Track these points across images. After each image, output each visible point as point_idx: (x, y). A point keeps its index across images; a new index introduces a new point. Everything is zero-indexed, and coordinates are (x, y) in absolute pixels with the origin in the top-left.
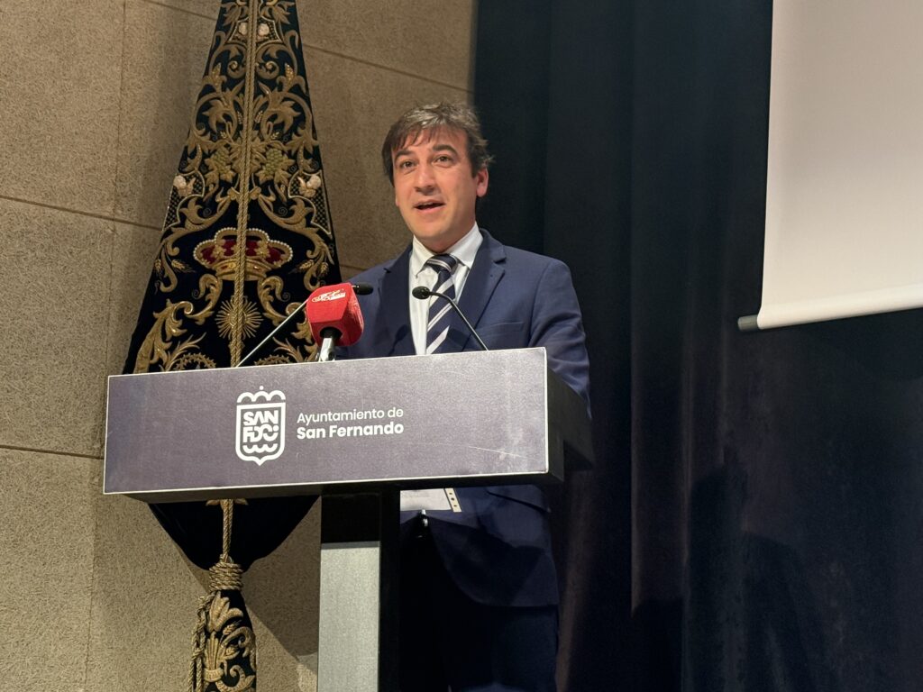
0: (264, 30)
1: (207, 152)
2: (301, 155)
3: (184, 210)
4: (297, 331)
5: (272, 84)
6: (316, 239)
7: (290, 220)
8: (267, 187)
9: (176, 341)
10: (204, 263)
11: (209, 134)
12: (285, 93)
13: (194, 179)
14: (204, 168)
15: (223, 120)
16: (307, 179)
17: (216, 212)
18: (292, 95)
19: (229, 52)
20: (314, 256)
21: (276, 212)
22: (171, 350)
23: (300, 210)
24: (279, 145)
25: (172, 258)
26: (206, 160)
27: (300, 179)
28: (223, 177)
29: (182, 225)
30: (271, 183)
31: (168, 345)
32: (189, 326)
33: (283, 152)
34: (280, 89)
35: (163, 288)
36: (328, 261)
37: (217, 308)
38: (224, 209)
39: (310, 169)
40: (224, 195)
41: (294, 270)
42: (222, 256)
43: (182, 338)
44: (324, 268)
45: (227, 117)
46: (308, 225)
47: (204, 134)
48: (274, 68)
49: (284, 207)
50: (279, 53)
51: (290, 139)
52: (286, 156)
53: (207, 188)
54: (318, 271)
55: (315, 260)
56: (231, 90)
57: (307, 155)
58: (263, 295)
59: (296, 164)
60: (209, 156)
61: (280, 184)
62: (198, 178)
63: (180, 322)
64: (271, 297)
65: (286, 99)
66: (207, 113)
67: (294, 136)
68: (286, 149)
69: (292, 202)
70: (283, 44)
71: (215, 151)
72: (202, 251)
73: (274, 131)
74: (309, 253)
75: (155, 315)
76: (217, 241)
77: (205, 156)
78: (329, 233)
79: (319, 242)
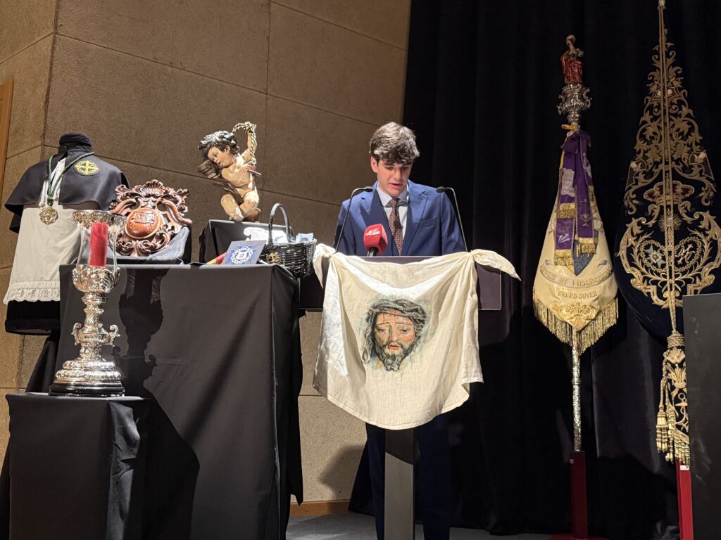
0: (670, 92)
1: (646, 150)
2: (694, 144)
3: (637, 177)
4: (701, 225)
5: (676, 115)
6: (706, 182)
7: (691, 175)
8: (678, 161)
9: (638, 236)
10: (650, 199)
11: (646, 143)
12: (683, 118)
13: (640, 164)
14: (645, 158)
15: (653, 135)
16: (698, 155)
17: (653, 176)
18: (686, 119)
19: (653, 105)
20: (706, 189)
21: (684, 172)
22: (637, 240)
23: (696, 170)
24: (682, 142)
25: (633, 199)
26: (646, 154)
27: (695, 155)
28: (655, 160)
29: (636, 184)
30: (680, 159)
31: (635, 238)
32: (645, 229)
33: (685, 145)
34: (680, 117)
35: (630, 213)
36: (713, 191)
37: (658, 219)
38: (657, 174)
39: (699, 150)
40: (657, 168)
41: (696, 197)
42: (659, 195)
43: (642, 234)
44: (712, 194)
45: (655, 133)
47: (644, 143)
48: (676, 108)
49: (688, 169)
50: (678, 101)
51: (687, 138)
52: (686, 147)
53: (648, 166)
54: (708, 196)
55: (706, 191)
56: (655, 121)
57: (697, 144)
58: (681, 211)
59: (692, 150)
60: (647, 152)
61: (684, 159)
62: (642, 162)
63: (640, 227)
64: (686, 211)
65: (683, 121)
66: (644, 133)
67: (689, 137)
68: (686, 143)
69: (692, 166)
70: (680, 97)
71: (650, 149)
72: (648, 194)
73: (679, 136)
74: (703, 188)
75: (627, 225)
76: (655, 189)
77: (645, 152)
78: (713, 178)
79: (707, 183)
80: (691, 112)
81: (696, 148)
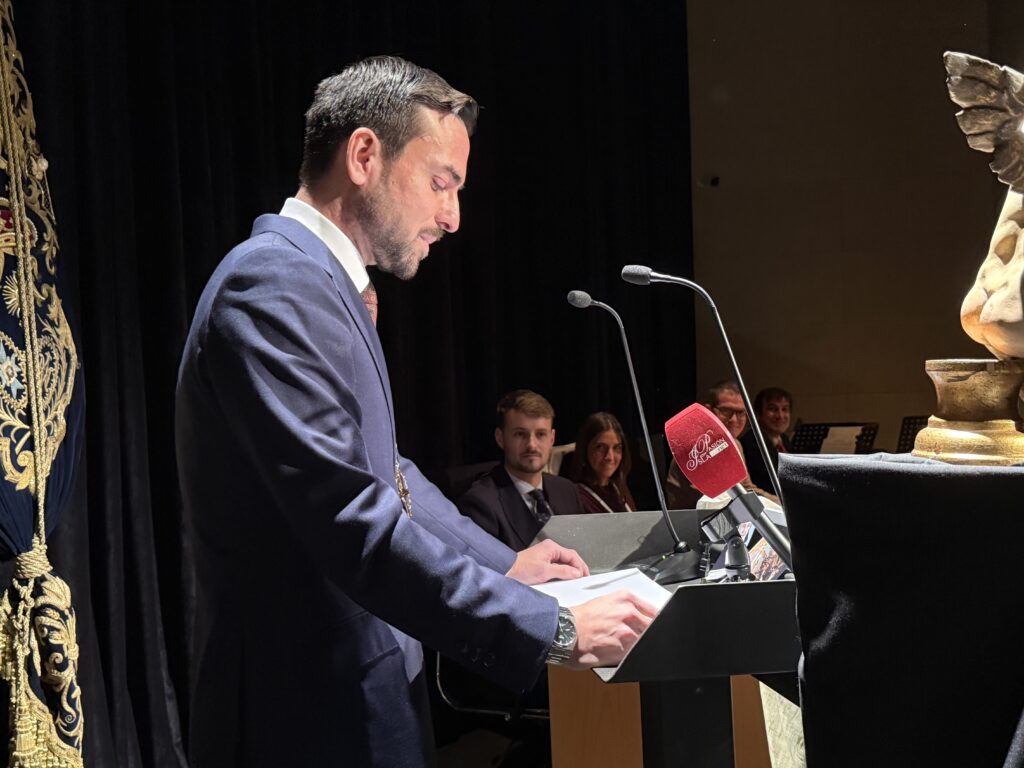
2: (29, 138)
4: (50, 312)
6: (46, 222)
7: (30, 198)
12: (11, 64)
16: (37, 160)
18: (15, 69)
20: (48, 238)
23: (35, 194)
24: (15, 118)
27: (32, 158)
34: (8, 60)
36: (56, 245)
39: (36, 150)
41: (41, 252)
44: (54, 253)
46: (42, 208)
49: (27, 185)
51: (20, 114)
52: (19, 131)
54: (52, 255)
55: (49, 243)
57: (32, 135)
59: (27, 143)
65: (13, 72)
67: (21, 112)
68: (18, 123)
69: (29, 181)
74: (45, 235)
78: (54, 218)
79: (50, 229)
80: (21, 59)
81: (31, 142)
